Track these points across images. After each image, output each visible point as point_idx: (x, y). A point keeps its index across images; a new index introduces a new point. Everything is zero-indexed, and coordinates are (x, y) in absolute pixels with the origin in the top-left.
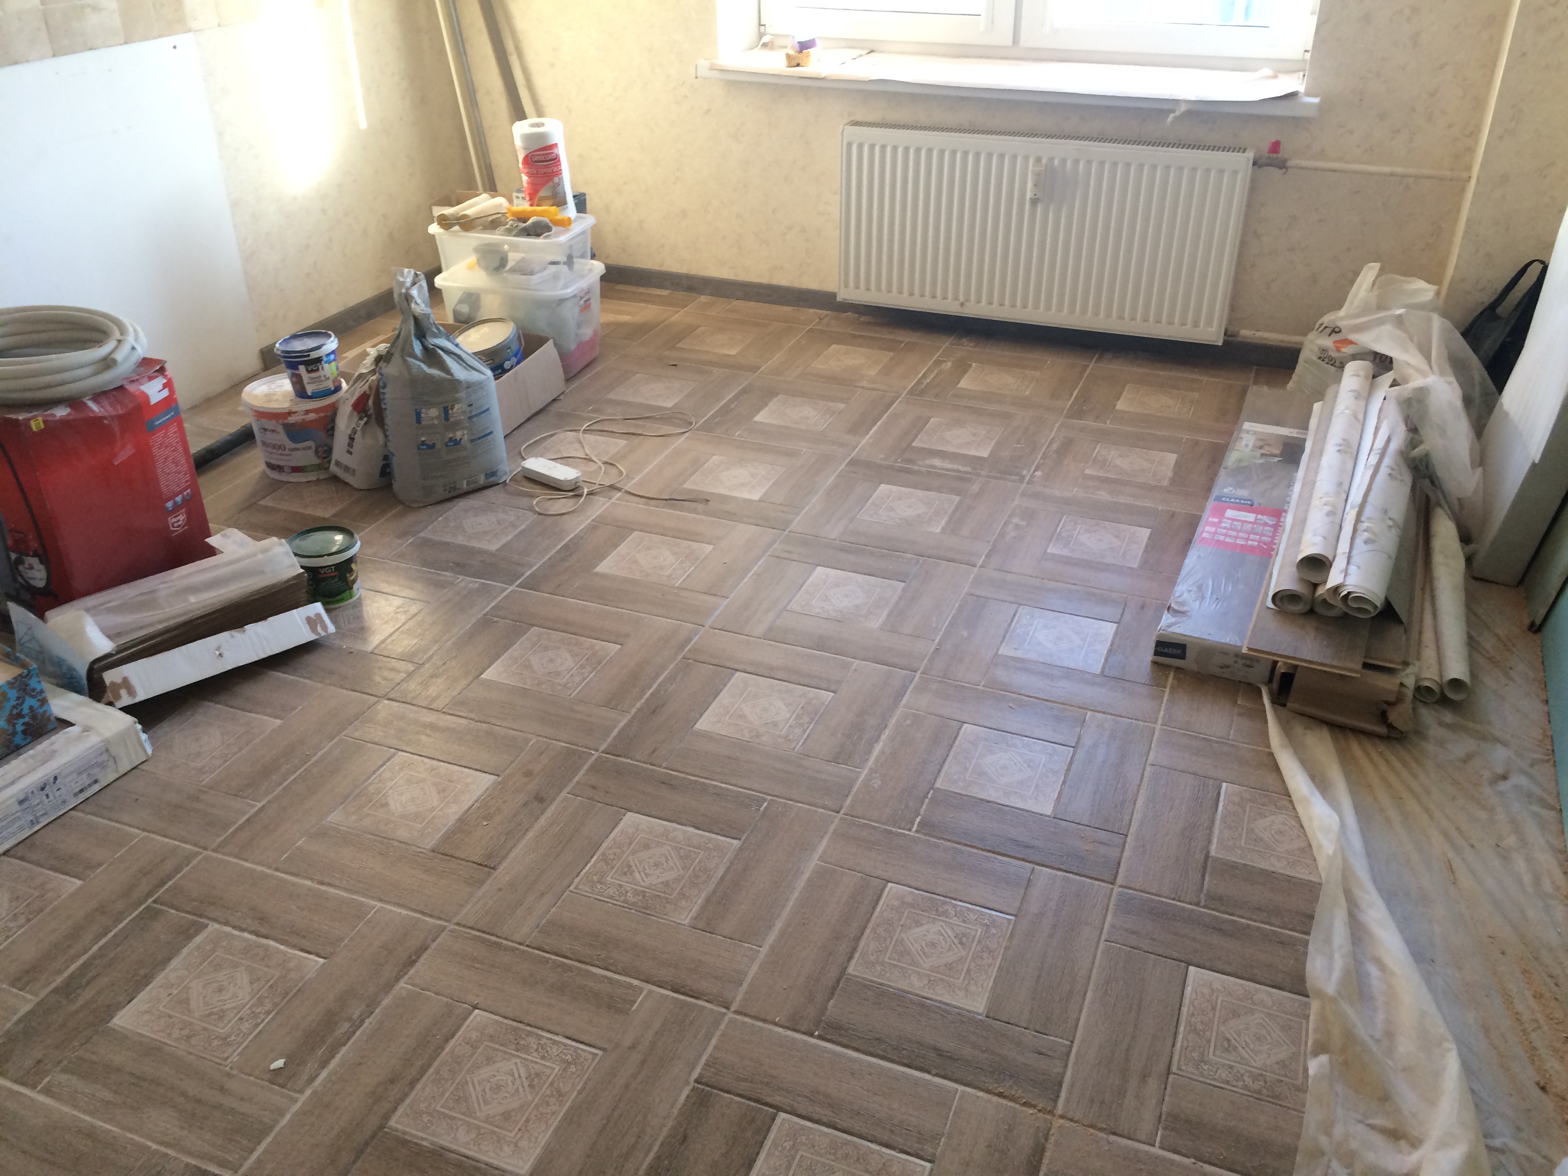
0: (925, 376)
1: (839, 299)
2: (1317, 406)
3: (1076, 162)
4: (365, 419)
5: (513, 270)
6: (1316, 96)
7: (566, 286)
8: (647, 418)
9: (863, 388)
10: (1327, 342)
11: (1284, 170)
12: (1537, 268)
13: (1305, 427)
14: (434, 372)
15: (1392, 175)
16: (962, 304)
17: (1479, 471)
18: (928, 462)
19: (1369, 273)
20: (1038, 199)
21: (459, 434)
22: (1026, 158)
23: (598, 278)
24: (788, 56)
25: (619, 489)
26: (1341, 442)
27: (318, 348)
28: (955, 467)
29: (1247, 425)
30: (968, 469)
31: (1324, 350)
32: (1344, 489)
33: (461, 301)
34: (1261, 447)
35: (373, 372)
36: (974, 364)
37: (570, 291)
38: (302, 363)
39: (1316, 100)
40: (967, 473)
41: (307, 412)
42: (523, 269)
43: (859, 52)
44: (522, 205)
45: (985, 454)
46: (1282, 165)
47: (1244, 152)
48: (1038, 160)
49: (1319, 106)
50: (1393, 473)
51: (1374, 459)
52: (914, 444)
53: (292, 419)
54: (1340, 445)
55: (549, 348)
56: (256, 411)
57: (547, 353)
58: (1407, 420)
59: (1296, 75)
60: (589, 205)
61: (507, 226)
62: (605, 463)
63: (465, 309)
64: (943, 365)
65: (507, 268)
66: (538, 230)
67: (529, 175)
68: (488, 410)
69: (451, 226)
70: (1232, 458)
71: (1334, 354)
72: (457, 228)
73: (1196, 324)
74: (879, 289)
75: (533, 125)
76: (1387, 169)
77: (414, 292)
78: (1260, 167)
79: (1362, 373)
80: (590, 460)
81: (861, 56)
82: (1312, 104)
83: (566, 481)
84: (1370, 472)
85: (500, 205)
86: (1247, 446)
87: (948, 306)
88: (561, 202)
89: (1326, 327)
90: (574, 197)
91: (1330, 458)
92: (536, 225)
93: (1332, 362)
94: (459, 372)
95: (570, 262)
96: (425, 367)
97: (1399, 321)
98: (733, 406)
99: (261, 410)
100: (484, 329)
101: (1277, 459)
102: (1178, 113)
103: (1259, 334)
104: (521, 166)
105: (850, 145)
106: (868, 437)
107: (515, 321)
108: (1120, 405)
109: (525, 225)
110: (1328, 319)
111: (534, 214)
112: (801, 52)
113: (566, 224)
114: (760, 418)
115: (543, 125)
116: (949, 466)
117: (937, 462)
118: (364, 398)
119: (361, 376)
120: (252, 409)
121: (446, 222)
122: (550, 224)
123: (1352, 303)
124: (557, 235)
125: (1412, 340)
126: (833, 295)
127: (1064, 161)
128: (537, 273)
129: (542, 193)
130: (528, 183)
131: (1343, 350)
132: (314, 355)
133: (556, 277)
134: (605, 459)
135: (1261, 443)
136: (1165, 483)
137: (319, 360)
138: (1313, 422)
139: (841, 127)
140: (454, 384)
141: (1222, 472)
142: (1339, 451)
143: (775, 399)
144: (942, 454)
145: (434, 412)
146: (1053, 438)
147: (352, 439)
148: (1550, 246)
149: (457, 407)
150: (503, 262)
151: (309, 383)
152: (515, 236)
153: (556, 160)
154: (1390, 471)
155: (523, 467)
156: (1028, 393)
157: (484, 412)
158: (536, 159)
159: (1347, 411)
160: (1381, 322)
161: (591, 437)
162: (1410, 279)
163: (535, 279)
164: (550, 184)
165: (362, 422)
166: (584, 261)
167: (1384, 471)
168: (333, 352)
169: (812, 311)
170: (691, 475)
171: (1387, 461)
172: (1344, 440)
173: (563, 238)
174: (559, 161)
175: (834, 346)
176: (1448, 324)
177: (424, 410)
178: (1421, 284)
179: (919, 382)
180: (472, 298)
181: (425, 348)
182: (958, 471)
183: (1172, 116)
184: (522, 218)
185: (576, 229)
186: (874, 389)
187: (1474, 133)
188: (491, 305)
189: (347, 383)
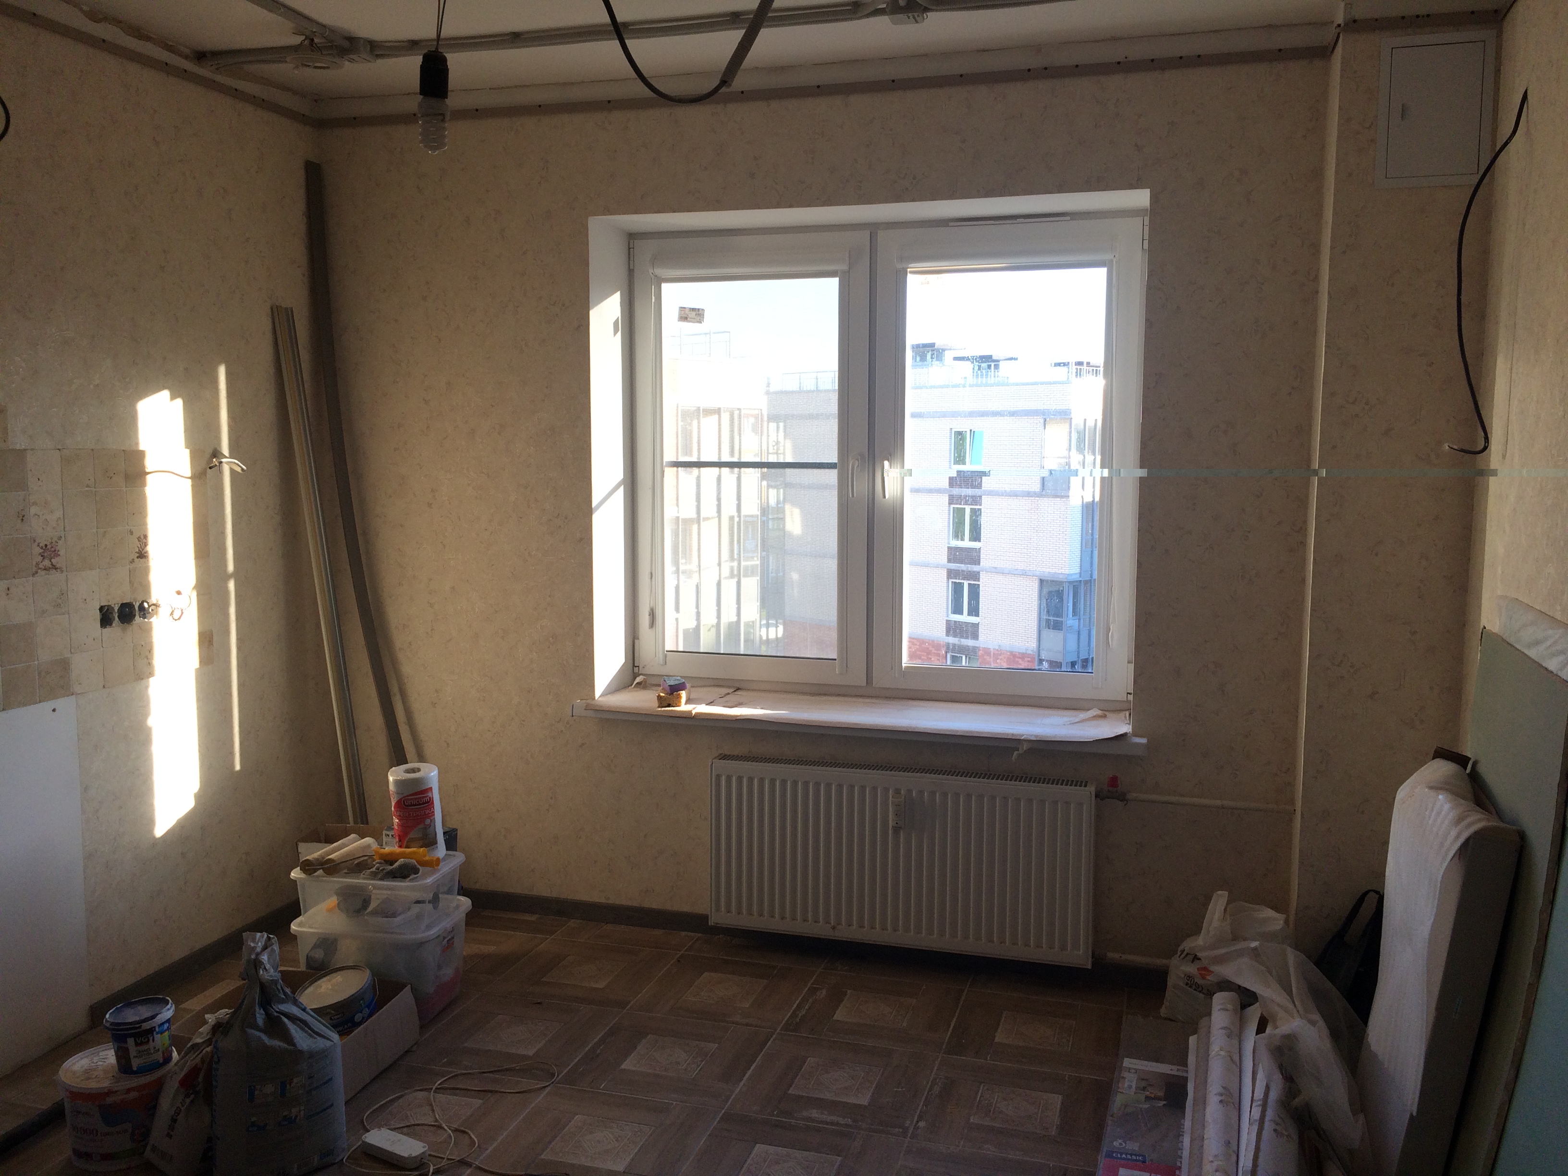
0: (799, 1007)
1: (711, 923)
2: (1192, 1040)
3: (933, 793)
4: (192, 1096)
5: (375, 913)
6: (1141, 736)
7: (429, 927)
8: (507, 1070)
9: (737, 1023)
10: (1191, 969)
11: (1125, 802)
12: (1372, 898)
13: (1184, 1062)
14: (276, 1043)
15: (1223, 807)
16: (834, 928)
17: (1361, 1117)
18: (805, 1114)
19: (1219, 901)
20: (900, 828)
21: (294, 1111)
22: (886, 790)
23: (464, 915)
24: (659, 697)
25: (469, 1165)
26: (1221, 1090)
27: (153, 1017)
28: (834, 1118)
29: (1127, 1062)
30: (849, 1121)
31: (1189, 977)
32: (1232, 1147)
33: (315, 947)
34: (1144, 1089)
35: (208, 1042)
36: (849, 991)
37: (433, 932)
38: (131, 1036)
39: (1144, 741)
40: (847, 1126)
41: (129, 1091)
42: (387, 911)
43: (725, 691)
44: (391, 847)
45: (864, 1101)
46: (1122, 798)
47: (1085, 786)
48: (897, 792)
49: (1147, 746)
50: (1278, 1128)
51: (1256, 1113)
52: (791, 1091)
53: (109, 1100)
54: (1221, 1095)
55: (406, 995)
56: (71, 1093)
57: (405, 998)
58: (1281, 1067)
59: (1122, 714)
60: (460, 843)
61: (374, 869)
62: (456, 1130)
63: (319, 954)
64: (818, 993)
65: (370, 909)
66: (405, 872)
67: (400, 818)
68: (331, 1079)
69: (315, 871)
70: (1118, 1101)
71: (1200, 982)
72: (320, 872)
73: (1063, 948)
74: (750, 913)
75: (408, 771)
76: (1218, 803)
77: (265, 958)
78: (1102, 799)
79: (1230, 1007)
80: (440, 1127)
81: (728, 694)
82: (1138, 744)
83: (410, 1158)
84: (1255, 1128)
85: (369, 846)
86: (1130, 1087)
87: (820, 929)
88: (431, 843)
89: (1188, 954)
90: (444, 833)
91: (1213, 1110)
92: (403, 867)
93: (1198, 988)
94: (302, 1040)
95: (435, 900)
96: (264, 1038)
97: (1255, 953)
98: (598, 1051)
99: (74, 1090)
100: (337, 978)
101: (1161, 1103)
102: (1021, 751)
103: (1124, 957)
104: (393, 809)
105: (718, 777)
106: (742, 1084)
107: (370, 966)
108: (1000, 1037)
109: (391, 867)
110: (1188, 945)
111: (403, 855)
112: (672, 694)
113: (434, 864)
114: (628, 1065)
115: (419, 770)
116: (830, 1118)
117: (815, 1114)
118: (194, 1072)
119: (195, 1046)
120: (67, 1090)
121: (309, 867)
122: (418, 866)
123: (1208, 932)
124: (424, 877)
125: (1271, 974)
126: (704, 918)
127: (921, 792)
128: (400, 914)
129: (412, 835)
130: (398, 825)
131: (1208, 977)
132: (146, 1026)
133: (419, 917)
134: (455, 1126)
135: (1144, 1084)
136: (1053, 1132)
137: (151, 1031)
138: (1191, 1059)
139: (710, 760)
140: (297, 1055)
141: (1109, 1121)
142: (1221, 1101)
143: (644, 1041)
144: (820, 1104)
145: (269, 1089)
146: (935, 1079)
147: (174, 1120)
148: (1380, 875)
149: (295, 1080)
150: (366, 902)
151: (135, 1057)
152: (381, 879)
153: (430, 802)
154: (1274, 1126)
155: (363, 1142)
156: (905, 1024)
157: (325, 1083)
158: (409, 803)
159: (1222, 1053)
160: (1240, 954)
161: (442, 1097)
162: (1257, 907)
163: (397, 920)
164: (421, 826)
165: (188, 1101)
166: (450, 897)
167: (1268, 1126)
168: (168, 1021)
169: (683, 933)
170: (550, 1142)
171: (1270, 1114)
172: (1224, 1088)
173: (429, 880)
174: (433, 803)
175: (706, 974)
176: (1303, 957)
177: (258, 1087)
178: (1270, 913)
179: (794, 1016)
180: (328, 943)
181: (268, 1015)
182: (838, 1124)
183: (1016, 753)
184: (389, 860)
185: (445, 868)
186: (747, 1025)
187: (1291, 770)
188: (348, 951)
189: (179, 1054)
